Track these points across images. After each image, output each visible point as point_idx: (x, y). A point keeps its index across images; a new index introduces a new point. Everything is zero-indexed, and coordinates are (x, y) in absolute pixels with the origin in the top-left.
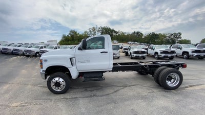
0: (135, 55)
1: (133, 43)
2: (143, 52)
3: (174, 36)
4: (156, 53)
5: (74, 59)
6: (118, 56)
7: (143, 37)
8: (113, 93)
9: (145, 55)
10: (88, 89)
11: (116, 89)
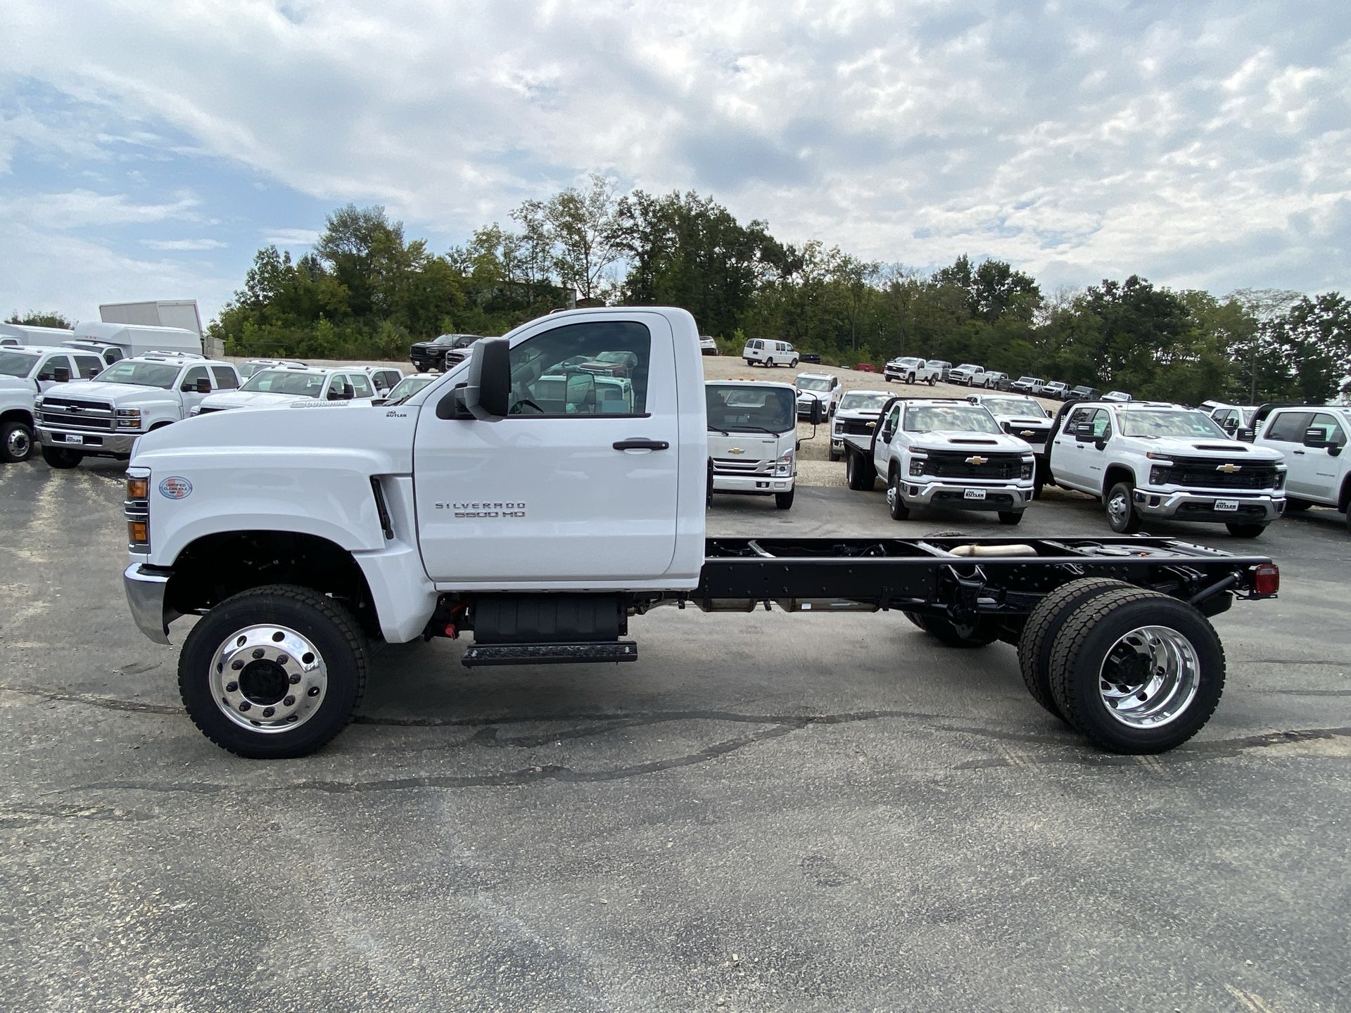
0: (931, 484)
1: (935, 367)
2: (1006, 464)
3: (1326, 327)
4: (1119, 475)
5: (404, 483)
6: (782, 482)
7: (1039, 320)
8: (691, 760)
9: (1018, 485)
10: (503, 731)
11: (723, 734)
